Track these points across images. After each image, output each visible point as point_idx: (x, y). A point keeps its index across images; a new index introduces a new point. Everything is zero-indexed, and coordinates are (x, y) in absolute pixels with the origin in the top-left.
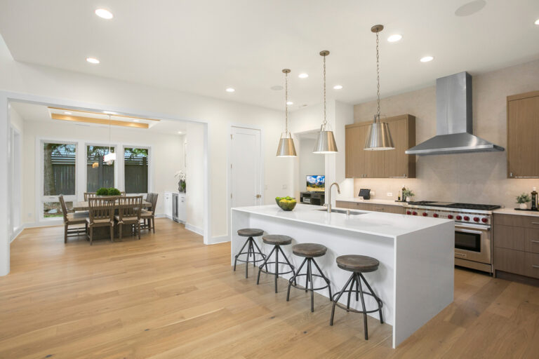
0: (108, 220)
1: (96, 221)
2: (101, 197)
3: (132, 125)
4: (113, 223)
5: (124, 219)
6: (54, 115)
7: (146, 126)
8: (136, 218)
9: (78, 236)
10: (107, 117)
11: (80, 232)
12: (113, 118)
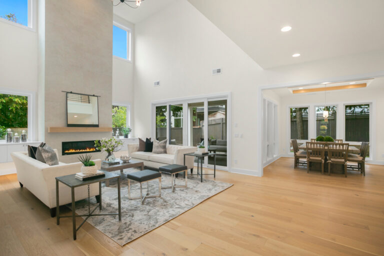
0: (320, 159)
1: (311, 158)
2: (319, 142)
3: (350, 87)
4: (323, 161)
5: (332, 159)
6: (294, 91)
7: (365, 85)
8: (343, 160)
9: (303, 165)
10: (324, 86)
11: (304, 163)
12: (327, 86)
